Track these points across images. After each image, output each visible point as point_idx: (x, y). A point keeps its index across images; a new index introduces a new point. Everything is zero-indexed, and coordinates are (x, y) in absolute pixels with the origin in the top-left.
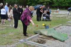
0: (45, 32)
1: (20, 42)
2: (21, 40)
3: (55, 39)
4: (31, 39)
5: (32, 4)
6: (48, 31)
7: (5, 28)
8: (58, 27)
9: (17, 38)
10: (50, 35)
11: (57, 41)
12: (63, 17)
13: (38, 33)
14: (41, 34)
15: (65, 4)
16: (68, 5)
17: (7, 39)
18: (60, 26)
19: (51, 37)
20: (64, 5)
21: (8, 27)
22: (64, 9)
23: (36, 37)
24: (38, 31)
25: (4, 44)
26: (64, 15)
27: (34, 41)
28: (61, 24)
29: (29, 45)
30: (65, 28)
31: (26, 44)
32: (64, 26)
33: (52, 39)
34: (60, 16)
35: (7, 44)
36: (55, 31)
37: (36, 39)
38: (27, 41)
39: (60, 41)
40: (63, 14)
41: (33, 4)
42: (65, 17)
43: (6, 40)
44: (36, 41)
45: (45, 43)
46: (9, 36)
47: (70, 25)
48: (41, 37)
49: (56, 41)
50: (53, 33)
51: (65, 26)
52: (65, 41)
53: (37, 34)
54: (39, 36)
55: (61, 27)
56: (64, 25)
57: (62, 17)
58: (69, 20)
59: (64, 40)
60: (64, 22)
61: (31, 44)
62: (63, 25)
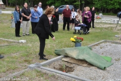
0: (74, 53)
1: (30, 68)
2: (32, 65)
3: (91, 65)
4: (49, 64)
5: (54, 3)
6: (78, 52)
7: (6, 44)
8: (97, 45)
9: (26, 61)
10: (81, 57)
11: (94, 67)
12: (108, 27)
13: (61, 54)
14: (66, 56)
15: (113, 4)
16: (118, 6)
17: (8, 62)
18: (101, 43)
19: (83, 61)
20: (110, 7)
21: (11, 42)
22: (111, 13)
23: (57, 60)
24: (61, 51)
25: (2, 71)
26: (110, 24)
27: (54, 68)
28: (103, 39)
29: (45, 74)
30: (108, 47)
31: (40, 72)
32: (108, 44)
33: (85, 65)
34: (102, 26)
35: (7, 70)
36: (91, 52)
37: (57, 65)
38: (41, 67)
39: (99, 68)
40: (109, 22)
41: (57, 4)
42: (112, 27)
43: (5, 64)
44: (58, 67)
45: (72, 71)
46: (12, 58)
47: (119, 41)
48: (66, 61)
49: (92, 67)
50: (87, 54)
51: (110, 44)
52: (108, 69)
53: (59, 55)
54: (63, 59)
55: (103, 44)
56: (108, 42)
57: (105, 28)
58: (117, 33)
59: (105, 68)
60: (109, 36)
61: (48, 72)
62: (106, 42)
